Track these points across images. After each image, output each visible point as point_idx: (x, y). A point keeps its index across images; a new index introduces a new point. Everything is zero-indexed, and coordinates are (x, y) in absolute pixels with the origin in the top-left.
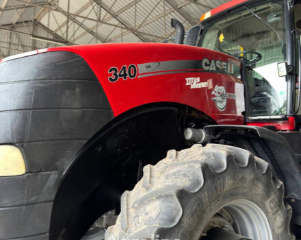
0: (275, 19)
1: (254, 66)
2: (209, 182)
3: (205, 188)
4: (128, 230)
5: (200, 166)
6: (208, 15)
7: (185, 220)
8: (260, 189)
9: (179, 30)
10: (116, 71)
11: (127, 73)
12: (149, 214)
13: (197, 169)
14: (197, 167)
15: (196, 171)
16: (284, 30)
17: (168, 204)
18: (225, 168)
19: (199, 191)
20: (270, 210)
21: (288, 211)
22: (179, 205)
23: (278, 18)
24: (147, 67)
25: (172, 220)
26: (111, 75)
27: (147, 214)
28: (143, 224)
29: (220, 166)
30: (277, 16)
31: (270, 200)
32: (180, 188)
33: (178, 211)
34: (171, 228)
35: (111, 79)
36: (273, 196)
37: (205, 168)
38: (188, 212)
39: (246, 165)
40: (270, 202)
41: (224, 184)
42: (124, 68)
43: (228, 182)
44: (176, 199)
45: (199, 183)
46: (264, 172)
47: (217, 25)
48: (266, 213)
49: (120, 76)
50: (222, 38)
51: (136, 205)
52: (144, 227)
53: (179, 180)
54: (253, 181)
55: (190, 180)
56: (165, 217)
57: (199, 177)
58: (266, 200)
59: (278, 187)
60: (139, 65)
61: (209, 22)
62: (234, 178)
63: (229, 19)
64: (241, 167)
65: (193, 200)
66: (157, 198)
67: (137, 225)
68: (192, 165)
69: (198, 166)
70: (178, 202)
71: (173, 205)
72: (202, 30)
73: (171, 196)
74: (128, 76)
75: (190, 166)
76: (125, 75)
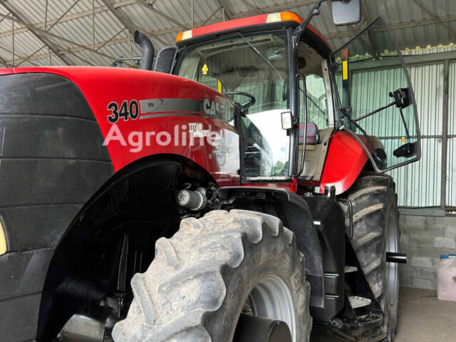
0: (276, 56)
1: (247, 111)
2: (248, 255)
3: (245, 261)
4: (158, 321)
5: (240, 236)
6: (188, 35)
7: (229, 302)
8: (287, 262)
9: (147, 50)
10: (116, 109)
11: (128, 111)
12: (187, 298)
13: (236, 240)
14: (236, 237)
15: (235, 242)
16: (288, 72)
17: (209, 283)
18: (261, 238)
19: (240, 265)
20: (294, 287)
21: (308, 288)
22: (223, 283)
23: (279, 56)
24: (150, 105)
25: (215, 302)
26: (110, 113)
27: (184, 297)
28: (180, 310)
29: (256, 236)
30: (277, 53)
31: (294, 275)
32: (224, 263)
33: (221, 290)
34: (216, 312)
35: (110, 118)
36: (297, 271)
37: (245, 238)
38: (231, 291)
39: (277, 234)
40: (295, 277)
41: (260, 257)
42: (125, 104)
43: (264, 254)
44: (219, 276)
45: (239, 256)
46: (291, 242)
47: (199, 50)
48: (291, 291)
49: (121, 115)
50: (205, 69)
51: (164, 289)
52: (182, 314)
53: (217, 254)
54: (283, 253)
55: (230, 253)
56: (208, 299)
57: (238, 249)
58: (291, 275)
59: (301, 260)
60: (140, 101)
61: (189, 45)
62: (268, 250)
63: (216, 46)
64: (273, 237)
65: (235, 276)
66: (195, 277)
67: (170, 312)
68: (230, 235)
69: (238, 236)
70: (221, 280)
71: (215, 284)
72: (178, 54)
73: (213, 273)
74: (129, 116)
75: (228, 237)
76: (126, 114)
